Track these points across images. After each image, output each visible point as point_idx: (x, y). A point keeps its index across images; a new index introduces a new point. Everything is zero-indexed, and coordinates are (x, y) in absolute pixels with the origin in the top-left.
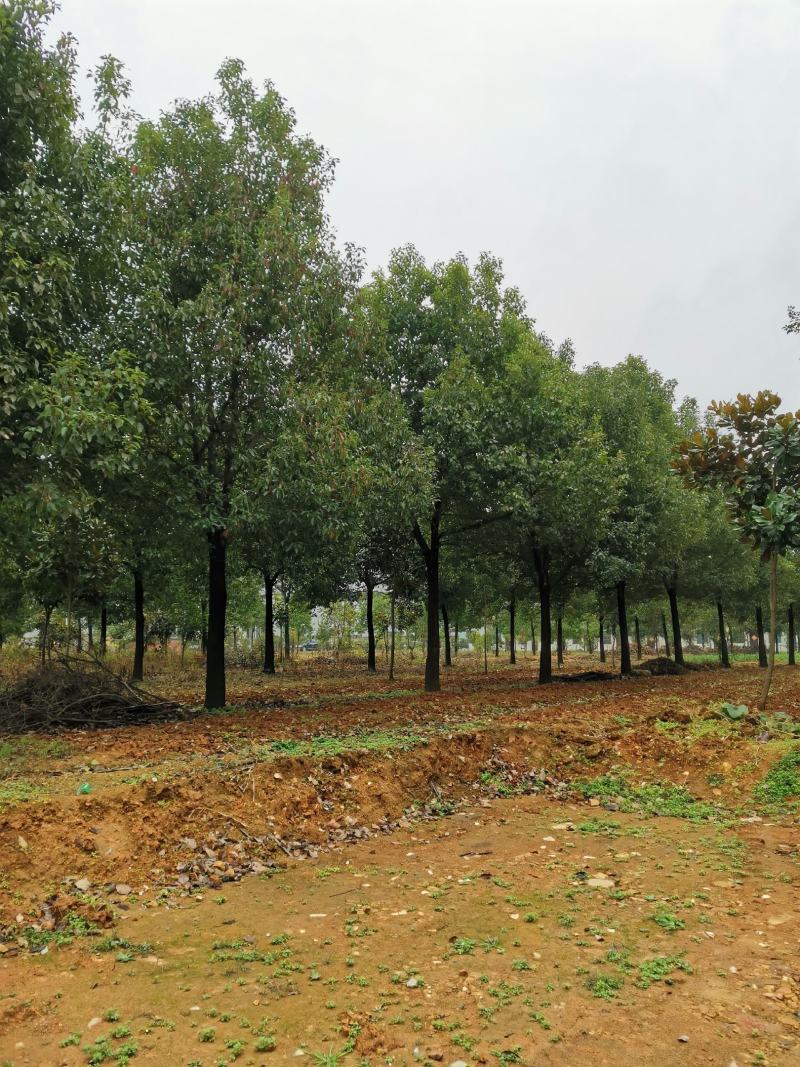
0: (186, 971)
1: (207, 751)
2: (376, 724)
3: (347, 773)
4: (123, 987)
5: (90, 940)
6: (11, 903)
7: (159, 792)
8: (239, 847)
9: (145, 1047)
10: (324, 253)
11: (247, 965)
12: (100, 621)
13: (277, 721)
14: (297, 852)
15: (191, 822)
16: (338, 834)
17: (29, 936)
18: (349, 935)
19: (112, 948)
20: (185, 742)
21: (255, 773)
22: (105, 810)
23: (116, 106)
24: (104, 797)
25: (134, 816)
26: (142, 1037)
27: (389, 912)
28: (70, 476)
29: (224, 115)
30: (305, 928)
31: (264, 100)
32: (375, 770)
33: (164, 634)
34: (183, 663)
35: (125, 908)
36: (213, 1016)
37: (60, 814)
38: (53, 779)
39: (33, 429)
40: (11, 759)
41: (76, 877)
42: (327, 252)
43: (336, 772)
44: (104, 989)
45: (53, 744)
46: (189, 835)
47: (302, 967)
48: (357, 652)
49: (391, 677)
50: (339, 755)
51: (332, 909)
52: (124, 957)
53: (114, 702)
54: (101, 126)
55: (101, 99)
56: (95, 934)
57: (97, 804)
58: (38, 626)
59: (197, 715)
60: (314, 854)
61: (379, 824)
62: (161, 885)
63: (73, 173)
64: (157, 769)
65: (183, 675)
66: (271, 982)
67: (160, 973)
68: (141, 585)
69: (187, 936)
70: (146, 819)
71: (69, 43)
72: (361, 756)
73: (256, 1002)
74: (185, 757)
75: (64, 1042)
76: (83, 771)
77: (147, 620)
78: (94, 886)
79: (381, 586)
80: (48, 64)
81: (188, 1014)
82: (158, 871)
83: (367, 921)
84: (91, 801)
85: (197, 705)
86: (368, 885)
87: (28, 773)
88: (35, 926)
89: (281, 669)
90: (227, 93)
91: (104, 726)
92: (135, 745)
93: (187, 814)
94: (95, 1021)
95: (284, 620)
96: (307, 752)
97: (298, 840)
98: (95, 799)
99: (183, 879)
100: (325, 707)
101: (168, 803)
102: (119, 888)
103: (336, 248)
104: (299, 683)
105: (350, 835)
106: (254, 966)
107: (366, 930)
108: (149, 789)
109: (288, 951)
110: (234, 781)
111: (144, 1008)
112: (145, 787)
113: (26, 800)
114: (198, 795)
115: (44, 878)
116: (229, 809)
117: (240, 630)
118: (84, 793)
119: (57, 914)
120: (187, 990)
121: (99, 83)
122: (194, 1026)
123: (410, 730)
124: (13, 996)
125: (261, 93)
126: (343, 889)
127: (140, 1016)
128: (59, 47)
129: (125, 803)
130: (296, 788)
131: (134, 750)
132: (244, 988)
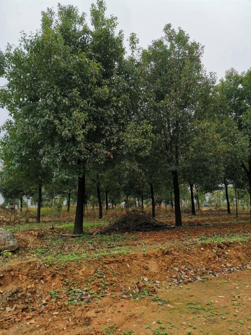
0: (180, 310)
1: (178, 240)
2: (234, 232)
3: (226, 249)
4: (161, 313)
5: (150, 297)
6: (127, 283)
7: (165, 252)
8: (192, 271)
9: (170, 333)
10: (203, 77)
11: (199, 311)
12: (141, 199)
13: (200, 230)
14: (211, 275)
15: (176, 262)
16: (225, 269)
17: (133, 294)
18: (233, 305)
19: (157, 300)
20: (171, 237)
21: (195, 248)
22: (150, 257)
23: (136, 47)
24: (150, 253)
25: (159, 259)
26: (169, 330)
27: (247, 298)
28: (132, 158)
29: (167, 42)
30: (218, 300)
31: (179, 34)
32: (236, 248)
33: (160, 203)
34: (166, 212)
35: (159, 288)
36: (190, 326)
37: (138, 258)
38: (135, 247)
39: (122, 146)
40: (123, 241)
41: (144, 277)
42: (204, 76)
43: (222, 248)
44: (156, 313)
45: (133, 236)
46: (176, 267)
47: (218, 314)
48: (223, 207)
49: (237, 216)
50: (223, 243)
51: (226, 295)
52: (160, 304)
53: (149, 224)
54: (132, 54)
55: (131, 46)
56: (151, 295)
57: (148, 255)
58: (125, 201)
59: (173, 228)
60: (217, 276)
61: (239, 267)
62: (169, 282)
63: (126, 70)
64: (164, 245)
65: (167, 215)
66: (208, 317)
67: (172, 310)
68: (152, 188)
69: (179, 299)
70: (162, 261)
71: (121, 32)
72: (230, 243)
73: (204, 324)
74: (172, 242)
75: (146, 327)
76: (142, 245)
77: (155, 198)
78: (149, 280)
79: (230, 185)
80: (117, 40)
81: (182, 325)
82: (167, 277)
83: (239, 300)
84: (146, 254)
85: (173, 225)
86: (238, 288)
87: (128, 245)
88: (134, 291)
89: (198, 213)
90: (167, 35)
91: (147, 231)
92: (156, 237)
93: (175, 260)
94: (154, 322)
95: (197, 198)
96: (211, 241)
97: (211, 271)
98: (147, 254)
99: (175, 280)
100: (215, 226)
101: (169, 256)
102: (157, 281)
103: (207, 75)
104: (204, 218)
105: (229, 270)
106: (202, 311)
107: (240, 304)
108: (162, 251)
109: (212, 307)
110: (188, 250)
111: (168, 320)
112: (161, 251)
113: (128, 253)
114: (178, 254)
115: (135, 277)
116: (188, 259)
117: (183, 201)
118: (144, 251)
119: (140, 288)
120: (181, 317)
121: (130, 42)
122: (184, 329)
123: (248, 235)
124: (131, 311)
125: (177, 32)
126: (229, 288)
127: (167, 323)
128: (119, 35)
129: (156, 255)
130: (209, 253)
131: (156, 239)
132: (199, 318)
